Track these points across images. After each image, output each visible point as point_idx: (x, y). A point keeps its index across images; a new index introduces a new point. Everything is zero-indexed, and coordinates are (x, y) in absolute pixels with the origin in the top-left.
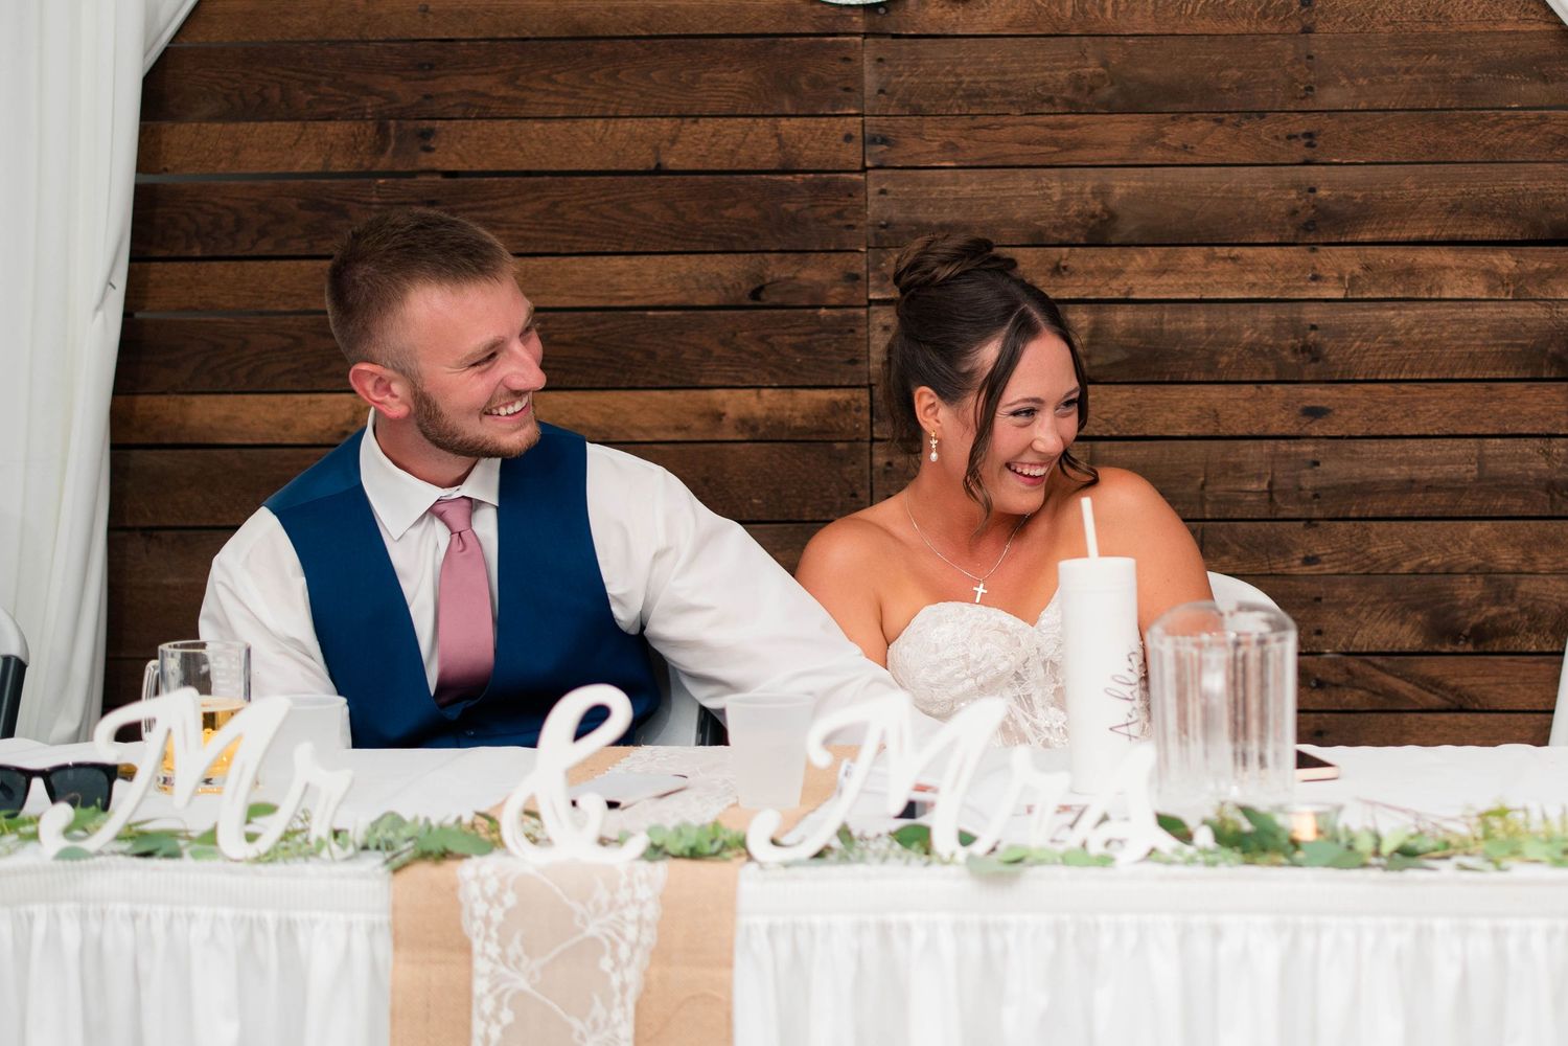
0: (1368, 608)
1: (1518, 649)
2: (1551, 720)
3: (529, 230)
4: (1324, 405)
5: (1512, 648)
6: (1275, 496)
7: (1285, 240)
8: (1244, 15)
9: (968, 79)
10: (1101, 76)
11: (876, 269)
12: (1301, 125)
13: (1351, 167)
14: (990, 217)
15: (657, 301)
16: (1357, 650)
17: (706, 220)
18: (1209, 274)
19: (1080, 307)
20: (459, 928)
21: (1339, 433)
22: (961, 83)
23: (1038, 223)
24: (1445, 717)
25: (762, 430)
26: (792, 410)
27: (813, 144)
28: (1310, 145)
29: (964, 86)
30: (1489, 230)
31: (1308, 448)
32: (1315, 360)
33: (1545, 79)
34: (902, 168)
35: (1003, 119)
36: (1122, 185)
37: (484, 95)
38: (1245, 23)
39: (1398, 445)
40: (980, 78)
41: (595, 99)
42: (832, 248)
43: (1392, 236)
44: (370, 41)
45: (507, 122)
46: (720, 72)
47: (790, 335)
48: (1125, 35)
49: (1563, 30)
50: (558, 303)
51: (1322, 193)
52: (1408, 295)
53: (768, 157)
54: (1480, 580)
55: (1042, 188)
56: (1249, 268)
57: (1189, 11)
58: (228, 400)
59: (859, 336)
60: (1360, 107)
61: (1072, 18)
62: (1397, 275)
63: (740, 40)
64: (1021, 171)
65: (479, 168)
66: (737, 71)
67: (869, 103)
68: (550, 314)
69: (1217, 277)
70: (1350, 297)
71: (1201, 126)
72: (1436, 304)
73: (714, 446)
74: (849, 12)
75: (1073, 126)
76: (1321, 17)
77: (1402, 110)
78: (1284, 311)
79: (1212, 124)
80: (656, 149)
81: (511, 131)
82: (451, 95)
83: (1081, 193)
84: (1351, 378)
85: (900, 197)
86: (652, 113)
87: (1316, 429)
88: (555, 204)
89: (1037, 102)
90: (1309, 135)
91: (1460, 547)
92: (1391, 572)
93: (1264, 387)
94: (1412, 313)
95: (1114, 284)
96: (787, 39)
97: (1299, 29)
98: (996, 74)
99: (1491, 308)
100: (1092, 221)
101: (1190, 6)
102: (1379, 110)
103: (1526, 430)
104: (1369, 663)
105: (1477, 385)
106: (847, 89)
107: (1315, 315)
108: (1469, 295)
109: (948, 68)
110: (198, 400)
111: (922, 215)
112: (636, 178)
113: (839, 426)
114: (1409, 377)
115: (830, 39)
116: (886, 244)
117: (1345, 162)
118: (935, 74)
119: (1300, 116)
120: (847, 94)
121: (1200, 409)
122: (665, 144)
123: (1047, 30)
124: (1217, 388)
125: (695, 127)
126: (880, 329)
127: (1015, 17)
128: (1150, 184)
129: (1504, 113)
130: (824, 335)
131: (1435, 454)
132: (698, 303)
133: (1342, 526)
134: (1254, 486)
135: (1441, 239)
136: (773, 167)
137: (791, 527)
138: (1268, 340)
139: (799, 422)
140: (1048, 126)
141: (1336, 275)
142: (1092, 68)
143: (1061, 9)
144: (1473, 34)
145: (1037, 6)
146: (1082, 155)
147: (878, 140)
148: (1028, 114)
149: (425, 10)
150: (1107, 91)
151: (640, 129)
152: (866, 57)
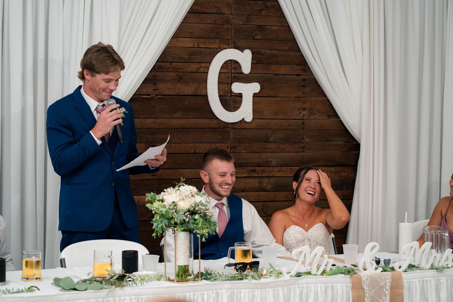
3: (172, 164)
7: (299, 165)
9: (248, 136)
10: (270, 136)
12: (302, 145)
14: (252, 161)
15: (194, 177)
18: (287, 172)
19: (266, 178)
23: (259, 163)
28: (303, 149)
29: (248, 138)
34: (238, 153)
35: (254, 144)
36: (273, 156)
38: (294, 127)
40: (251, 136)
41: (184, 140)
44: (144, 128)
46: (207, 135)
48: (274, 129)
51: (305, 157)
55: (260, 156)
61: (266, 126)
66: (209, 135)
67: (232, 141)
71: (286, 145)
74: (229, 124)
75: (265, 145)
76: (306, 126)
79: (288, 145)
80: (195, 149)
83: (266, 157)
85: (237, 158)
86: (194, 142)
88: (177, 159)
89: (260, 141)
90: (303, 147)
95: (272, 174)
96: (218, 129)
97: (302, 128)
98: (253, 136)
100: (269, 162)
101: (285, 124)
106: (228, 138)
109: (245, 134)
112: (191, 154)
115: (225, 129)
117: (309, 152)
118: (243, 136)
119: (302, 144)
123: (262, 128)
124: (288, 192)
125: (202, 145)
127: (257, 125)
128: (278, 156)
140: (261, 145)
142: (269, 134)
143: (264, 124)
144: (329, 129)
145: (260, 124)
146: (267, 150)
147: (233, 147)
148: (258, 143)
149: (154, 122)
150: (271, 139)
151: (192, 145)
152: (231, 132)
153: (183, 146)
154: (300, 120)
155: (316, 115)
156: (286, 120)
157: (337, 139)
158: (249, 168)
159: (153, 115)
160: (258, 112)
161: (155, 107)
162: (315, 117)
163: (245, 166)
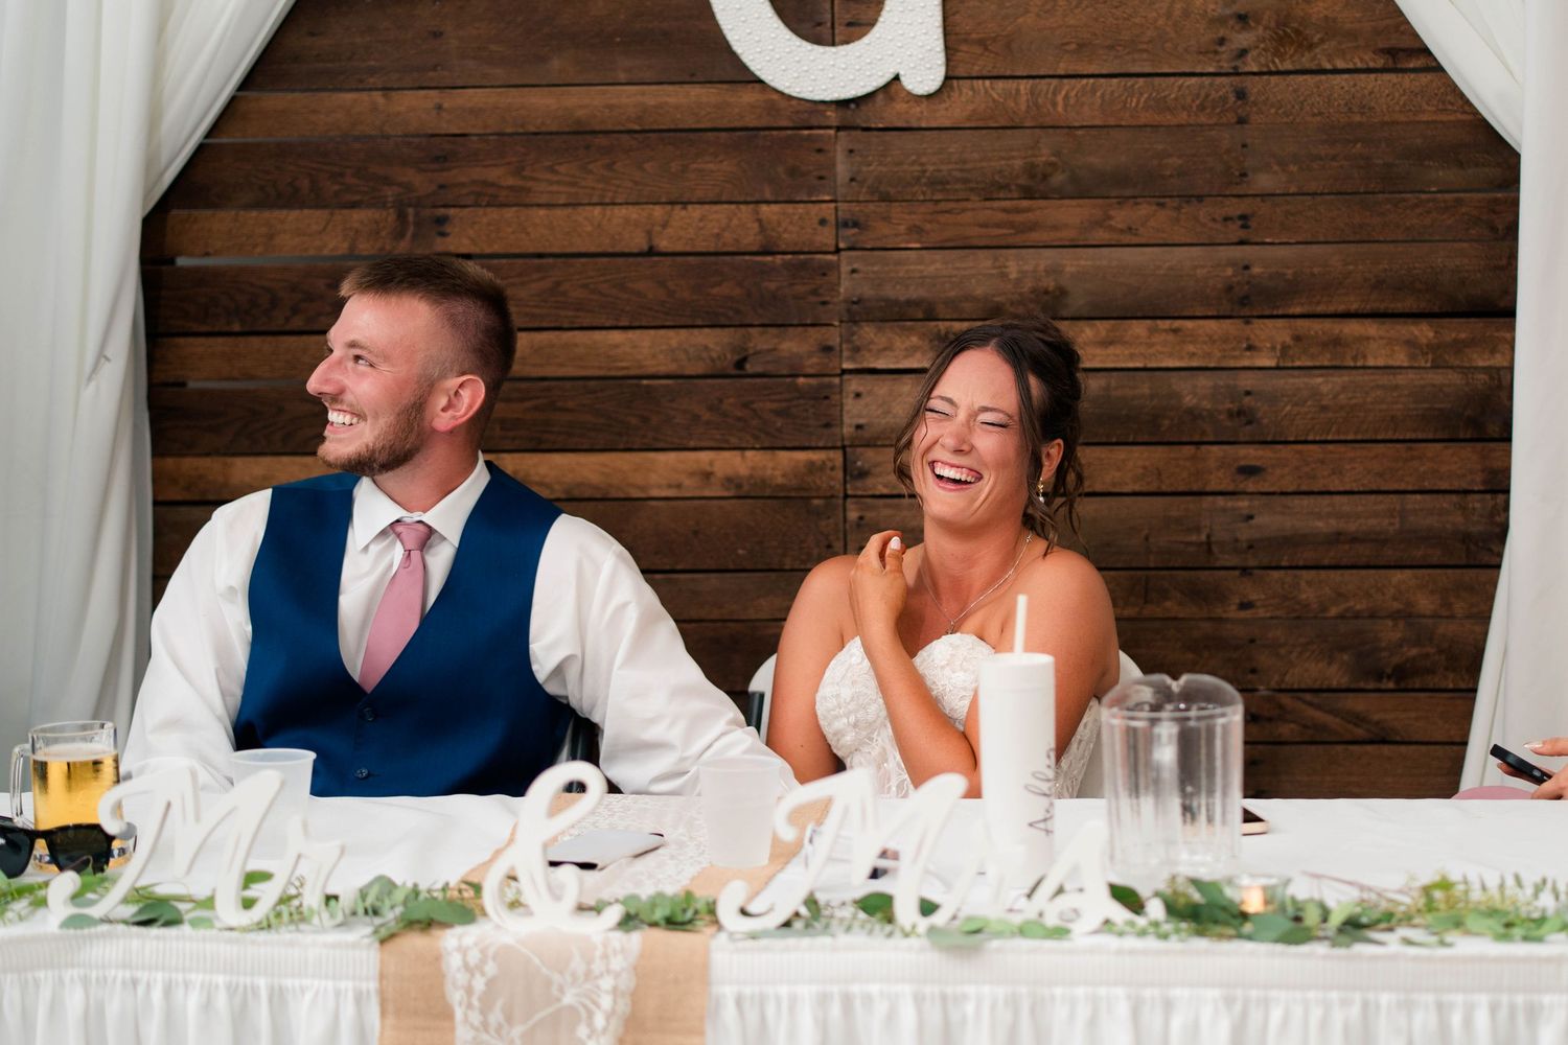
0: (1299, 649)
1: (1437, 687)
2: (1464, 752)
3: (536, 306)
4: (1258, 464)
5: (1431, 686)
6: (1215, 549)
7: (1221, 313)
8: (1184, 108)
9: (931, 168)
10: (1053, 164)
11: (849, 341)
12: (1235, 208)
13: (1282, 247)
14: (952, 294)
15: (651, 371)
16: (1289, 687)
17: (695, 297)
18: (1151, 345)
20: (443, 996)
21: (1271, 490)
22: (924, 171)
23: (997, 299)
24: (1369, 748)
25: (746, 488)
26: (773, 469)
27: (791, 228)
28: (1244, 227)
29: (928, 174)
30: (1408, 304)
31: (1243, 504)
32: (1249, 423)
33: (1461, 165)
34: (872, 249)
35: (965, 204)
36: (1073, 263)
37: (493, 185)
38: (1184, 115)
39: (1326, 500)
40: (944, 167)
41: (593, 188)
42: (809, 322)
43: (1320, 309)
44: (388, 137)
45: (514, 209)
46: (707, 162)
47: (774, 401)
48: (1075, 127)
49: (1479, 120)
50: (561, 372)
51: (1256, 270)
52: (1334, 363)
53: (750, 239)
54: (1401, 624)
55: (1000, 267)
56: (1189, 339)
57: (1133, 104)
58: (266, 461)
59: (833, 402)
60: (1291, 191)
61: (1027, 112)
62: (1324, 345)
63: (723, 134)
64: (979, 252)
65: (488, 251)
66: (721, 162)
67: (841, 191)
68: (553, 383)
69: (1159, 348)
70: (1281, 364)
71: (1144, 209)
72: (1361, 371)
73: (703, 502)
74: (822, 107)
75: (1029, 210)
76: (1255, 109)
77: (1328, 194)
78: (1222, 379)
79: (1154, 208)
80: (649, 233)
81: (518, 217)
82: (463, 185)
83: (1034, 271)
84: (1283, 439)
85: (871, 276)
86: (644, 200)
87: (1251, 486)
88: (558, 284)
89: (991, 190)
90: (1243, 217)
91: (1383, 594)
92: (1320, 615)
93: (1203, 448)
94: (1339, 379)
96: (767, 133)
97: (1234, 120)
98: (956, 163)
99: (1411, 375)
100: (1046, 298)
101: (1135, 100)
102: (1309, 194)
103: (1444, 486)
104: (1299, 699)
105: (1398, 446)
106: (821, 178)
107: (1249, 382)
108: (1391, 363)
109: (914, 157)
110: (239, 462)
111: (891, 292)
112: (631, 260)
113: (815, 482)
114: (1336, 438)
115: (806, 132)
116: (857, 319)
117: (1277, 241)
118: (900, 164)
119: (1234, 200)
120: (823, 182)
121: (1145, 468)
122: (658, 228)
123: (1003, 123)
124: (1160, 448)
125: (683, 213)
126: (852, 395)
127: (974, 110)
128: (1098, 263)
129: (1423, 196)
130: (802, 401)
131: (1360, 508)
132: (688, 372)
133: (1276, 574)
134: (1194, 538)
135: (1365, 312)
136: (754, 248)
137: (773, 575)
138: (1205, 404)
139: (780, 480)
140: (1005, 210)
141: (1268, 345)
142: (1044, 155)
143: (1016, 104)
144: (1395, 123)
145: (994, 100)
146: (1036, 236)
147: (850, 224)
148: (986, 199)
149: (439, 107)
150: (1058, 179)
151: (634, 216)
152: (839, 148)
153: (586, 218)
154: (1219, 80)
155: (1317, 50)
156: (1141, 81)
157: (1441, 173)
158: (942, 326)
159: (431, 74)
160: (982, 42)
161: (441, 34)
162: (1313, 59)
163: (920, 316)
